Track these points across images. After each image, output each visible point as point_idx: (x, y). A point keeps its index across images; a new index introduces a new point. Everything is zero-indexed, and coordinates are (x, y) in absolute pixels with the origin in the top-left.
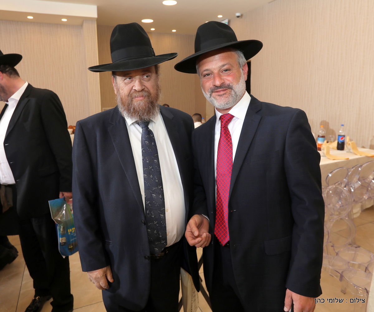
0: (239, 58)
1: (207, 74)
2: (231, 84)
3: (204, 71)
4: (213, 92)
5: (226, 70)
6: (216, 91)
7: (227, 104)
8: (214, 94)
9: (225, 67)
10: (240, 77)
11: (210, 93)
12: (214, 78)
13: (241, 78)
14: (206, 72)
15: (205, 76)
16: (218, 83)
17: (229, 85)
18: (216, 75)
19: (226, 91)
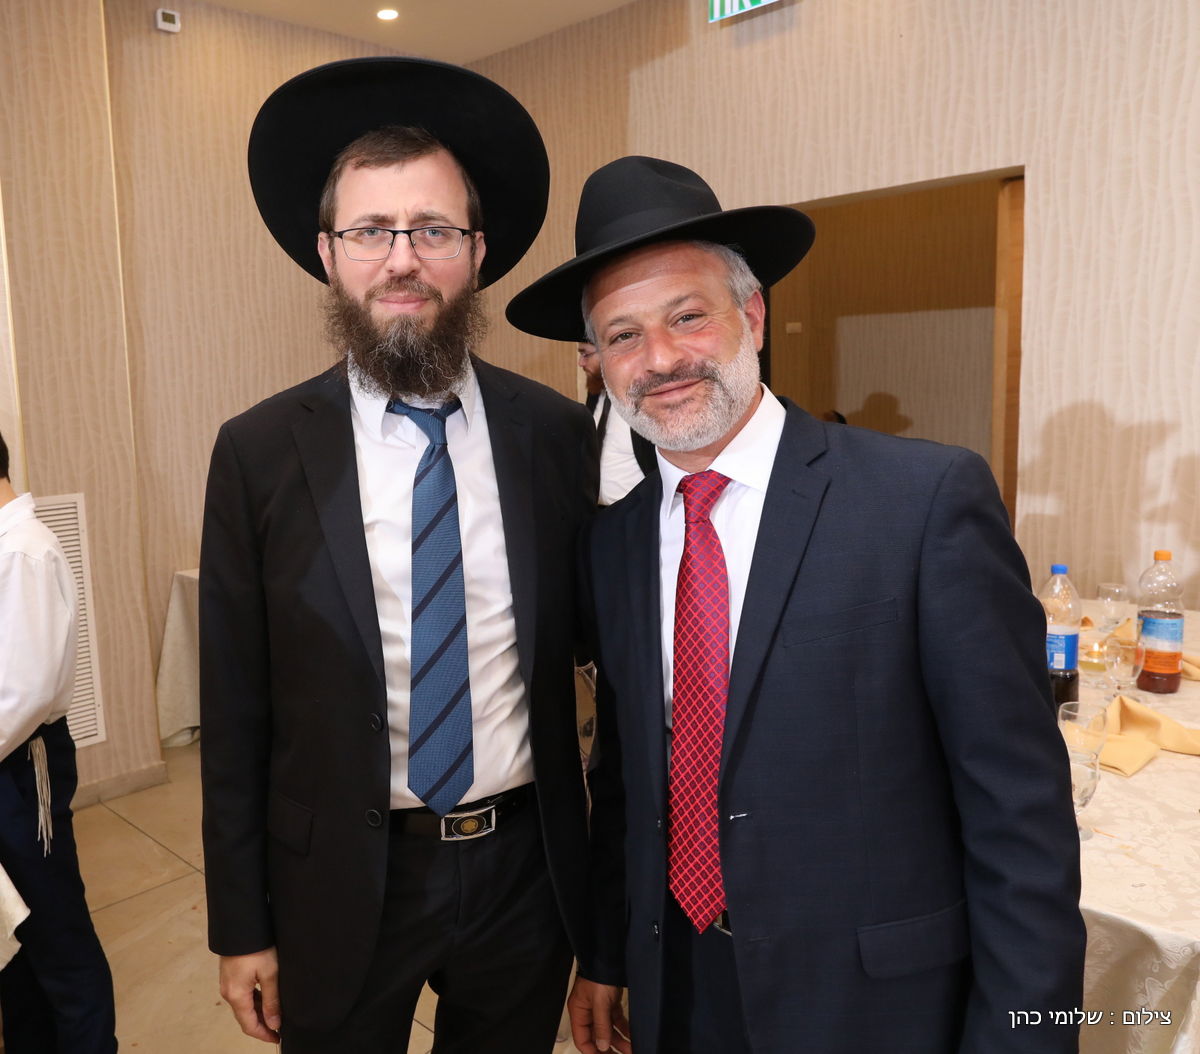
0: (731, 274)
1: (621, 336)
2: (709, 363)
3: (612, 324)
4: (644, 396)
5: (688, 317)
6: (654, 390)
7: (698, 434)
8: (647, 401)
9: (686, 307)
10: (739, 337)
11: (634, 399)
12: (648, 348)
13: (744, 341)
14: (617, 329)
15: (613, 341)
16: (662, 361)
17: (702, 368)
18: (653, 336)
19: (693, 389)
